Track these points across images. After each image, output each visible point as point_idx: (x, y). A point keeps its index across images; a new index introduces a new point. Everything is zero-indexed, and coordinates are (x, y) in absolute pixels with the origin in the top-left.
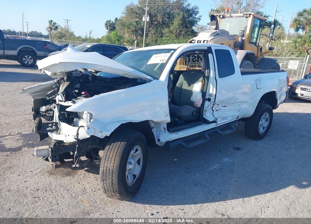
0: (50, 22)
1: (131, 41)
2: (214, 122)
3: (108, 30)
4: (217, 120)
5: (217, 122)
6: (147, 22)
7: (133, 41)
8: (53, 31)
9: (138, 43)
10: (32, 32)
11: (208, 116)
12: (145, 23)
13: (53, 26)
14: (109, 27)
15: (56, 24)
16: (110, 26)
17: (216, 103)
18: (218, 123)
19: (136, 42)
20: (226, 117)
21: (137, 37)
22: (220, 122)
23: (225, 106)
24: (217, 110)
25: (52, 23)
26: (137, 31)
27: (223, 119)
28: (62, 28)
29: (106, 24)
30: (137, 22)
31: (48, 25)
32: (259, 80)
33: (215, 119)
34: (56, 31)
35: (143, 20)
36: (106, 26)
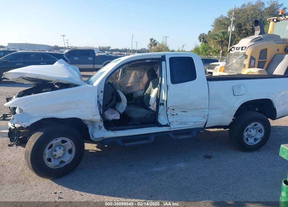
0: (151, 40)
1: (217, 51)
2: (167, 125)
3: (201, 42)
4: (170, 124)
5: (169, 126)
6: (232, 32)
7: (219, 51)
8: (153, 47)
9: (223, 52)
10: (142, 49)
11: (162, 119)
12: (231, 33)
13: (153, 43)
14: (202, 40)
15: (155, 41)
16: (203, 38)
17: (169, 108)
18: (172, 127)
19: (221, 52)
20: (186, 122)
21: (222, 48)
22: (175, 127)
23: (185, 112)
24: (173, 115)
25: (153, 40)
26: (223, 42)
27: (181, 123)
28: (160, 44)
29: (200, 37)
30: (223, 33)
31: (150, 43)
32: (239, 86)
33: (168, 123)
34: (156, 47)
35: (229, 31)
36: (199, 39)
